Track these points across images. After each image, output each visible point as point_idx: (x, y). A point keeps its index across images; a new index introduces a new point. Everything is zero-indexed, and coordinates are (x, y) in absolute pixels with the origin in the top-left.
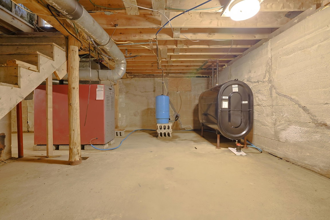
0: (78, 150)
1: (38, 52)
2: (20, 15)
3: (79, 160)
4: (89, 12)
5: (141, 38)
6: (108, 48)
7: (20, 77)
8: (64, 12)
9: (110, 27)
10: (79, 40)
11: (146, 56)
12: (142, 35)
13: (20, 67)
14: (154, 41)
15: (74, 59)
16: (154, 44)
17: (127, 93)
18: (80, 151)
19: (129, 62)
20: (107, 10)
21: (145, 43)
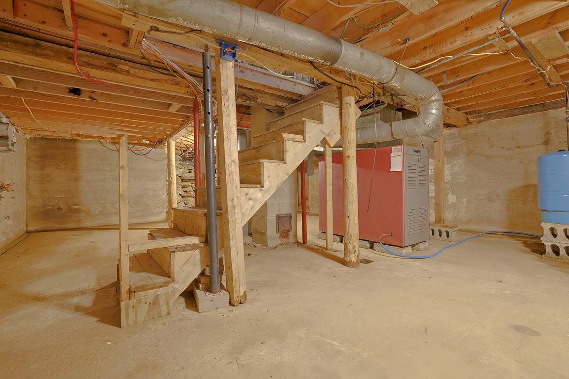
0: (354, 247)
1: (304, 119)
2: (301, 78)
3: (355, 261)
4: (353, 44)
5: (468, 40)
6: (396, 84)
7: (286, 151)
8: (319, 61)
9: (398, 48)
10: (355, 87)
11: (502, 69)
12: (469, 33)
13: (286, 140)
14: (504, 34)
15: (349, 116)
16: (507, 40)
17: (470, 153)
18: (357, 249)
19: (464, 93)
20: (381, 26)
21: (480, 45)
